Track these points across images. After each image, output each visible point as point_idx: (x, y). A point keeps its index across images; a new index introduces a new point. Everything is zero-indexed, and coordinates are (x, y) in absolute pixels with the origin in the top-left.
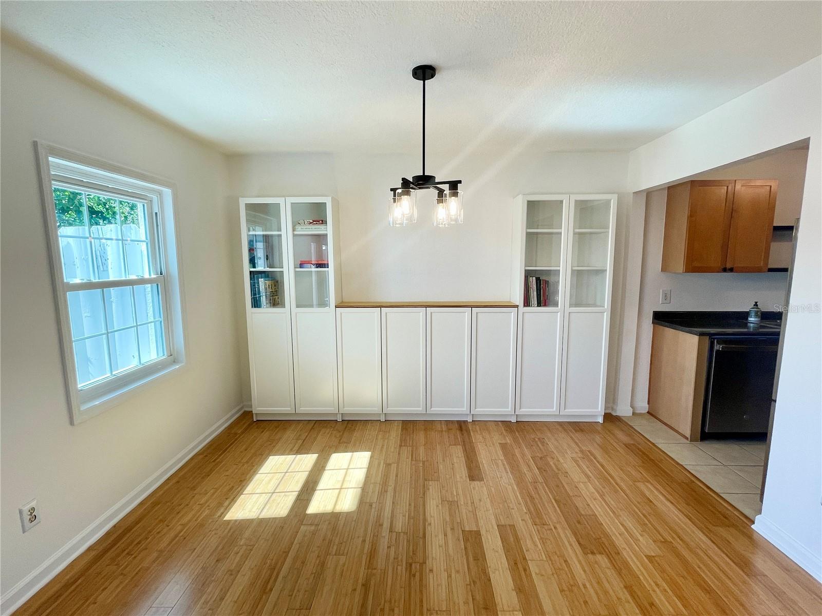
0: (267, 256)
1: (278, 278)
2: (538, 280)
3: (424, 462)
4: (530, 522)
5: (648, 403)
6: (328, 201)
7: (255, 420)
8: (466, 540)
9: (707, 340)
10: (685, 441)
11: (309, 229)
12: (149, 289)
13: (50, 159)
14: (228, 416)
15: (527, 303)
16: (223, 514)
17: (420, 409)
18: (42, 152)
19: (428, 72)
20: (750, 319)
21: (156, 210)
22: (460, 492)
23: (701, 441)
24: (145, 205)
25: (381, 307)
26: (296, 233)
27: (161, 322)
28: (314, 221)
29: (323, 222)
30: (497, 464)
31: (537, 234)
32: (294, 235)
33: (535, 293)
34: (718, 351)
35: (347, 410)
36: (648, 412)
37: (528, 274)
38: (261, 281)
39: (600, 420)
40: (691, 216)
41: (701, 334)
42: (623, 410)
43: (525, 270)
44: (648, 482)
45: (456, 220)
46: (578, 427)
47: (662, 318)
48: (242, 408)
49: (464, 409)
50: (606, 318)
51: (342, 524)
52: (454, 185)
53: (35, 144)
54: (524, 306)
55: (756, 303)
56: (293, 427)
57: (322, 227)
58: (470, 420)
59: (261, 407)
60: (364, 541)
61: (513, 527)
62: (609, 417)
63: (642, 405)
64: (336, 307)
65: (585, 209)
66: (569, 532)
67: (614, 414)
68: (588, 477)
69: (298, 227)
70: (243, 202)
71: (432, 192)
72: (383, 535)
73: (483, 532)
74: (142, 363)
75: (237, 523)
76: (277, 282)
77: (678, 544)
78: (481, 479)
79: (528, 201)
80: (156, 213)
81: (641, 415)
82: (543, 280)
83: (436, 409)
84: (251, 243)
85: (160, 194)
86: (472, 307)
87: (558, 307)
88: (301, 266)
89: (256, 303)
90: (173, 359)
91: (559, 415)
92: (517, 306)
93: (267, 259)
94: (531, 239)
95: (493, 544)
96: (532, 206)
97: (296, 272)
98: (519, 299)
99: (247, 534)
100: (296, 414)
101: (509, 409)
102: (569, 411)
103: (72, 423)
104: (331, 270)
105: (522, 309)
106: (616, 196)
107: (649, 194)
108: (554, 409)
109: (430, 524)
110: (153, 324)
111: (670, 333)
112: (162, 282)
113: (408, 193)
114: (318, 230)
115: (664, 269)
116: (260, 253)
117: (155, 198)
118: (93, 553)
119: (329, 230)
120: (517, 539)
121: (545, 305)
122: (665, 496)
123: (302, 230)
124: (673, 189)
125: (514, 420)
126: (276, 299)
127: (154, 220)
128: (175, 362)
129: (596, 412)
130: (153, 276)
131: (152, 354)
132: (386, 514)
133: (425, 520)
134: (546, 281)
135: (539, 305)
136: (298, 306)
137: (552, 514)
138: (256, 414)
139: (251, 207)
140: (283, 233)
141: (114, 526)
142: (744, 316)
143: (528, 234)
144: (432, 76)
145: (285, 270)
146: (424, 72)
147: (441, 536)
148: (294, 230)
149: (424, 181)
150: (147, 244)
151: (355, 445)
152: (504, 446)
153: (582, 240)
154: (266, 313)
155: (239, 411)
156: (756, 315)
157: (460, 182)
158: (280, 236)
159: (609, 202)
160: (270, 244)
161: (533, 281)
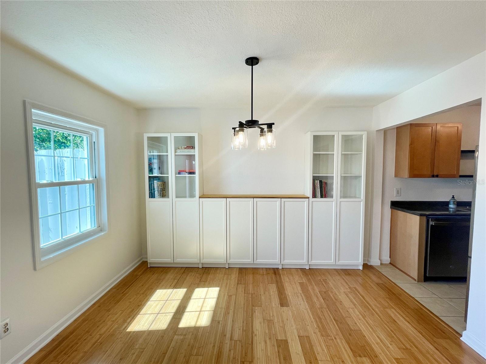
0: (159, 167)
1: (166, 181)
2: (321, 182)
3: (252, 294)
4: (319, 334)
5: (390, 258)
6: (196, 135)
7: (149, 267)
8: (279, 346)
9: (425, 218)
10: (414, 281)
11: (184, 151)
12: (88, 187)
13: (33, 110)
14: (134, 263)
15: (314, 196)
16: (127, 327)
17: (250, 261)
18: (28, 106)
19: (255, 61)
20: (450, 206)
21: (94, 140)
22: (275, 314)
23: (424, 282)
24: (88, 137)
25: (226, 198)
26: (176, 154)
27: (94, 206)
28: (187, 147)
29: (193, 147)
30: (298, 296)
31: (319, 154)
32: (175, 155)
33: (319, 190)
34: (432, 226)
35: (205, 261)
36: (390, 263)
37: (314, 179)
38: (155, 182)
39: (361, 268)
40: (411, 144)
41: (421, 215)
42: (375, 262)
43: (313, 176)
44: (393, 308)
45: (271, 146)
46: (347, 272)
47: (396, 205)
48: (141, 259)
49: (277, 261)
50: (362, 205)
51: (201, 334)
52: (270, 126)
53: (24, 102)
54: (313, 197)
55: (453, 196)
56: (172, 271)
57: (192, 150)
58: (280, 268)
59: (153, 259)
60: (214, 346)
61: (308, 337)
62: (366, 266)
63: (386, 259)
64: (200, 198)
65: (347, 140)
66: (344, 341)
67: (369, 264)
68: (355, 305)
69: (178, 151)
70: (146, 136)
71: (257, 130)
72: (226, 342)
73: (289, 341)
74: (81, 231)
75: (135, 334)
76: (165, 183)
77: (414, 350)
78: (287, 306)
79: (314, 136)
80: (94, 142)
81: (385, 264)
82: (324, 182)
83: (259, 261)
84: (150, 160)
85: (97, 131)
86: (281, 198)
87: (333, 198)
88: (179, 173)
89: (152, 195)
90: (100, 229)
91: (335, 265)
92: (308, 198)
93: (160, 169)
94: (316, 158)
95: (295, 348)
96: (316, 139)
97: (176, 176)
98: (309, 193)
99: (141, 341)
100: (174, 263)
101: (305, 261)
102: (342, 262)
103: (35, 269)
104: (197, 176)
105: (311, 199)
106: (366, 132)
107: (385, 131)
108: (332, 261)
109: (256, 335)
110: (89, 208)
111: (402, 215)
112: (96, 183)
113: (243, 131)
114: (190, 152)
115: (396, 175)
116: (155, 166)
117: (94, 133)
118: (43, 353)
119: (196, 152)
120: (311, 346)
121: (325, 197)
122: (404, 318)
123: (179, 152)
124: (399, 129)
125: (307, 268)
126: (164, 193)
127: (93, 147)
128: (101, 231)
129: (358, 263)
130: (91, 179)
131: (88, 226)
132: (228, 328)
133: (253, 332)
134: (325, 183)
135: (322, 197)
136: (177, 197)
137: (333, 329)
138: (150, 263)
139: (150, 139)
140: (169, 154)
141: (58, 335)
142: (447, 204)
143: (314, 155)
144: (257, 63)
145: (170, 175)
146: (252, 61)
147: (263, 344)
148: (175, 152)
149: (252, 123)
150: (88, 160)
151: (209, 283)
152: (301, 284)
153: (346, 158)
154: (158, 201)
155: (140, 261)
156: (454, 204)
157: (273, 124)
158: (167, 155)
159: (362, 136)
160: (162, 160)
161: (318, 182)
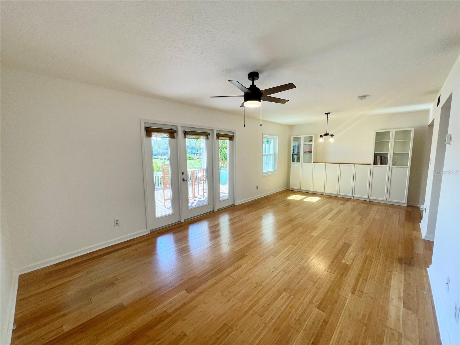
2: (381, 157)
6: (313, 136)
7: (290, 190)
11: (308, 143)
12: (272, 157)
15: (375, 163)
17: (336, 192)
21: (275, 141)
25: (326, 163)
28: (309, 141)
31: (380, 142)
32: (304, 145)
33: (379, 161)
35: (314, 190)
38: (295, 156)
39: (406, 205)
43: (375, 154)
50: (408, 170)
53: (262, 134)
57: (311, 142)
58: (352, 198)
59: (292, 187)
64: (313, 163)
70: (292, 137)
76: (299, 156)
79: (376, 132)
83: (340, 193)
84: (293, 147)
85: (276, 138)
86: (354, 164)
87: (387, 165)
88: (305, 152)
89: (293, 161)
91: (386, 201)
92: (371, 164)
93: (297, 151)
96: (378, 134)
97: (304, 154)
98: (371, 162)
100: (300, 190)
101: (367, 197)
102: (390, 200)
103: (262, 177)
104: (313, 153)
105: (373, 165)
106: (414, 128)
108: (384, 199)
110: (272, 163)
112: (275, 155)
114: (310, 143)
116: (296, 149)
119: (313, 143)
121: (383, 165)
123: (306, 143)
125: (368, 200)
126: (298, 160)
127: (274, 143)
128: (275, 172)
131: (272, 169)
134: (384, 157)
135: (381, 164)
136: (303, 162)
139: (294, 138)
140: (301, 144)
143: (376, 143)
144: (329, 114)
145: (301, 153)
146: (327, 114)
148: (304, 143)
149: (326, 135)
150: (273, 148)
154: (296, 163)
155: (287, 188)
157: (333, 135)
159: (411, 131)
160: (299, 147)
161: (378, 157)
